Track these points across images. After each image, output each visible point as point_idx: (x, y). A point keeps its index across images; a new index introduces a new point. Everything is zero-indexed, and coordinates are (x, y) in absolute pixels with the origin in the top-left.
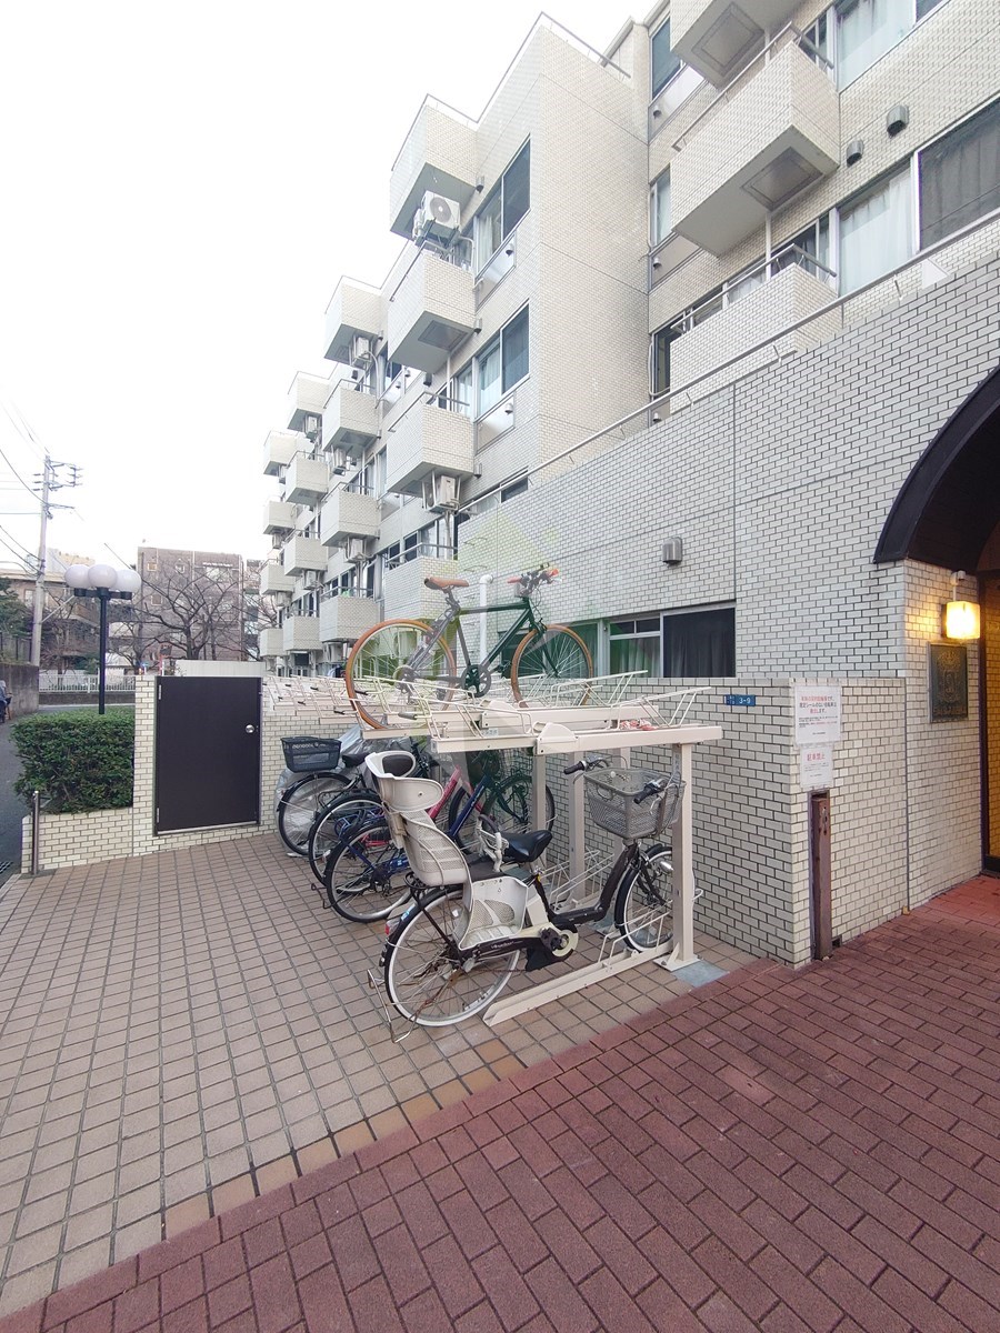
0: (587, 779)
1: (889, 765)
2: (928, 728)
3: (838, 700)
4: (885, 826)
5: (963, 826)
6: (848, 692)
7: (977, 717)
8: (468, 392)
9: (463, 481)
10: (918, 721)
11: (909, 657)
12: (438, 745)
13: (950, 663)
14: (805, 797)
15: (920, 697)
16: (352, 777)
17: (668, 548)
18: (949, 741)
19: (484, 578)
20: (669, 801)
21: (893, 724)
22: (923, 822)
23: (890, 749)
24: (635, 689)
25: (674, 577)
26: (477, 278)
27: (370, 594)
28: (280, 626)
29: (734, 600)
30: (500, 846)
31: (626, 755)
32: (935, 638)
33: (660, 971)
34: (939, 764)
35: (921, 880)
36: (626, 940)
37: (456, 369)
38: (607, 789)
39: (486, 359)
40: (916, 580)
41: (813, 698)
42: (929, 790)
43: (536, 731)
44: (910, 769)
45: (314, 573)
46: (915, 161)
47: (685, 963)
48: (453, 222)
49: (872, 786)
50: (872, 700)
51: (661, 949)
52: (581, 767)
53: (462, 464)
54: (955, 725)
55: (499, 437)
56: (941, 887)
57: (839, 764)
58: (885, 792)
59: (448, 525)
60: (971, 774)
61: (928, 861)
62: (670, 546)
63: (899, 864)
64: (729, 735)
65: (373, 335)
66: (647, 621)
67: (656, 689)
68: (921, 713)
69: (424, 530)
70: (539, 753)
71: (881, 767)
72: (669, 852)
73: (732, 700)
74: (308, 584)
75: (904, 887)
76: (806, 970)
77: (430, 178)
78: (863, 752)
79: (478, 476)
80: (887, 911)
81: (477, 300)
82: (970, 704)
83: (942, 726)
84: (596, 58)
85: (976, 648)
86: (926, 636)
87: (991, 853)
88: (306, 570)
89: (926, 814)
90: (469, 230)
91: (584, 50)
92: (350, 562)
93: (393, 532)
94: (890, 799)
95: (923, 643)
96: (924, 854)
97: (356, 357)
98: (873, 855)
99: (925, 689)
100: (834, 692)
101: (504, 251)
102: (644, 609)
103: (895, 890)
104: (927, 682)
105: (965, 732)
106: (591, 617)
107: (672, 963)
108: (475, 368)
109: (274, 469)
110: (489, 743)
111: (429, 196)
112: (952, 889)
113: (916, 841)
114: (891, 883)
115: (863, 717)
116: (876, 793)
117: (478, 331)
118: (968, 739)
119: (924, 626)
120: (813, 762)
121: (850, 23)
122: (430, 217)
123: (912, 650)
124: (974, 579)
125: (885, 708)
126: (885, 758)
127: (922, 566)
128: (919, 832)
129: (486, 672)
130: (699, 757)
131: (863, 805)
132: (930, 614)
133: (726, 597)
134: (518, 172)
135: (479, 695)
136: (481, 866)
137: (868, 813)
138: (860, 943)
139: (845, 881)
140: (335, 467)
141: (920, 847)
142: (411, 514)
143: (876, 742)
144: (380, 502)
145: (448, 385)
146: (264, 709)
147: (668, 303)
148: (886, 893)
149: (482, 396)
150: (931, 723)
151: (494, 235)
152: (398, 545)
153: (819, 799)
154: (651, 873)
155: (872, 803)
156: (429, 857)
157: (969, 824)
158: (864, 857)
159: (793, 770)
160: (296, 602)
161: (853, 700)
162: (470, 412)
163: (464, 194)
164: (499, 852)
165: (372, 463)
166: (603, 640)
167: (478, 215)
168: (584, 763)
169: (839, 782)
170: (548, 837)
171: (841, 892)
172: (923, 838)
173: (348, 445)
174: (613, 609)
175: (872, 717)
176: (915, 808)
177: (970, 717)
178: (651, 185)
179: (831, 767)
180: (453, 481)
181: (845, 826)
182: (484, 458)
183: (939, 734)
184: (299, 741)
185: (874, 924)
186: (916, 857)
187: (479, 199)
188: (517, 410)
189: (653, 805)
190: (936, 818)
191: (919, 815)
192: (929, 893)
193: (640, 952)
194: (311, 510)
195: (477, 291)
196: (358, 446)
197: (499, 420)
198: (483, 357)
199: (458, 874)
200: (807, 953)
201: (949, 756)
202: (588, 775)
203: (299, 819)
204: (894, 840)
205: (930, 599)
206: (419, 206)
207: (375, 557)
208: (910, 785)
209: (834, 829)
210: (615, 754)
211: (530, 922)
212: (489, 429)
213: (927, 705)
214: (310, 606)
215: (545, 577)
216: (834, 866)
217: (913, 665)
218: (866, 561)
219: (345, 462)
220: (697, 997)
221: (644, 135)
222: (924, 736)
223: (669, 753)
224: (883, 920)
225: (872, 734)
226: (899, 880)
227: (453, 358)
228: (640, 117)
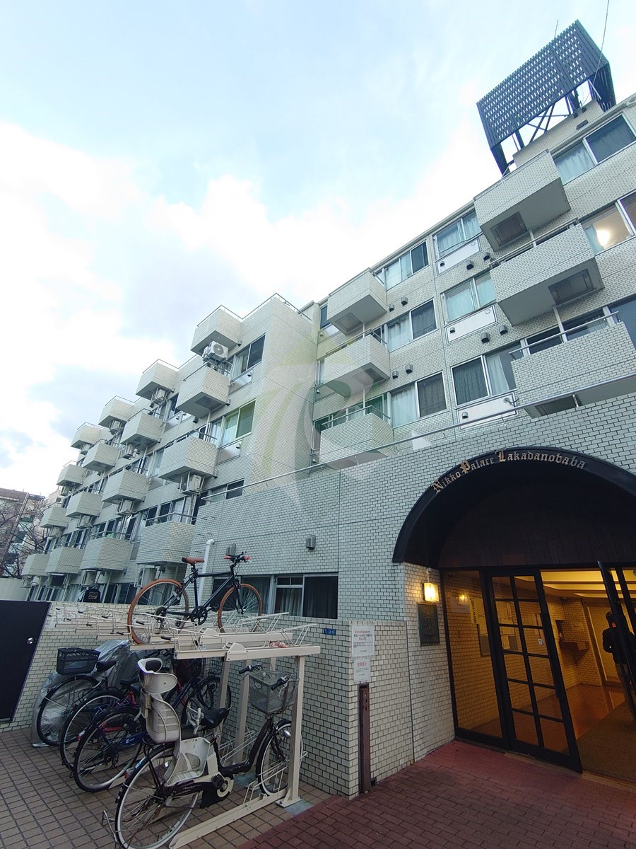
0: (250, 677)
1: (400, 670)
2: (419, 649)
3: (373, 633)
4: (399, 706)
5: (442, 708)
6: (378, 628)
7: (445, 643)
8: (217, 431)
9: (206, 478)
10: (414, 644)
11: (408, 611)
12: (178, 655)
13: (428, 613)
14: (356, 688)
15: (415, 632)
16: (100, 679)
17: (309, 540)
18: (431, 656)
19: (210, 541)
20: (290, 690)
21: (401, 646)
22: (420, 705)
23: (400, 661)
24: (283, 622)
25: (310, 557)
26: (232, 381)
27: (127, 537)
28: (46, 552)
29: (338, 572)
30: (199, 717)
31: (273, 662)
32: (420, 600)
33: (279, 808)
34: (427, 670)
35: (420, 742)
36: (261, 786)
37: (213, 420)
38: (259, 682)
39: (230, 418)
40: (409, 572)
41: (361, 632)
42: (422, 685)
43: (227, 647)
44: (411, 672)
45: (89, 517)
46: (416, 384)
47: (293, 801)
48: (225, 355)
49: (391, 682)
50: (390, 633)
51: (281, 793)
52: (248, 669)
53: (207, 470)
54: (433, 647)
55: (232, 459)
56: (432, 747)
57: (374, 669)
58: (398, 685)
59: (192, 502)
60: (444, 676)
61: (423, 730)
62: (310, 540)
63: (408, 731)
64: (325, 651)
65: (169, 389)
66: (296, 578)
67: (293, 623)
68: (415, 640)
69: (174, 502)
70: (227, 660)
71: (395, 671)
72: (290, 725)
73: (326, 631)
74: (82, 524)
75: (411, 746)
76: (355, 799)
77: (215, 336)
78: (386, 662)
79: (216, 477)
80: (402, 762)
81: (230, 391)
82: (441, 636)
83: (427, 648)
84: (296, 311)
85: (441, 606)
86: (416, 599)
87: (459, 726)
88: (84, 515)
89: (421, 700)
90: (231, 359)
91: (293, 308)
92: (119, 514)
93: (156, 499)
94: (401, 690)
95: (415, 603)
96: (421, 725)
97: (156, 398)
98: (393, 724)
99: (417, 628)
100: (371, 629)
101: (247, 374)
102: (296, 572)
103: (406, 748)
104: (417, 623)
105: (439, 651)
106: (267, 573)
107: (285, 803)
108: (223, 420)
109: (79, 445)
110: (202, 654)
111: (214, 343)
112: (438, 748)
113: (416, 716)
114: (403, 744)
115: (385, 642)
116: (394, 686)
117: (228, 405)
118: (441, 655)
119: (416, 593)
120: (361, 667)
121: (392, 330)
122: (212, 351)
123: (409, 607)
124: (438, 571)
125: (396, 638)
126: (398, 666)
127: (412, 565)
128: (418, 710)
129: (205, 610)
130: (310, 664)
131: (387, 693)
132: (417, 588)
133: (334, 570)
134: (259, 344)
135: (200, 624)
136: (187, 732)
137: (389, 698)
138: (386, 781)
139: (378, 741)
140: (125, 454)
141: (419, 721)
142: (170, 491)
143: (393, 657)
144: (150, 479)
145: (207, 426)
146: (45, 626)
147: (323, 410)
148: (401, 750)
149: (225, 434)
150: (421, 646)
151: (243, 363)
152: (156, 508)
153: (363, 688)
154: (278, 737)
155: (392, 692)
156: (161, 722)
157: (445, 707)
158: (388, 726)
159: (350, 671)
160: (66, 535)
161: (380, 633)
162: (217, 443)
163: (231, 346)
164: (198, 721)
165: (150, 455)
166: (273, 587)
167: (237, 355)
168: (250, 667)
169: (374, 679)
170: (225, 714)
171: (375, 748)
172: (420, 715)
173: (137, 443)
174: (280, 569)
175: (390, 642)
176: (415, 696)
177: (441, 643)
178: (318, 360)
179: (370, 670)
180: (200, 478)
181: (377, 706)
182: (222, 468)
183: (425, 652)
184: (72, 650)
185: (395, 771)
186: (417, 727)
187: (238, 349)
188: (243, 448)
189: (281, 691)
190: (427, 703)
191: (417, 700)
192: (425, 751)
193: (268, 796)
194: (99, 475)
195: (230, 387)
196: (143, 445)
197: (232, 450)
198: (228, 417)
199: (174, 734)
200: (356, 789)
201: (431, 665)
202: (251, 674)
203: (52, 714)
204: (404, 715)
205: (417, 581)
206: (208, 345)
207: (138, 513)
208: (412, 682)
209: (371, 707)
210: (267, 661)
211: (208, 772)
212: (227, 453)
213: (418, 636)
214: (77, 540)
215: (243, 559)
216: (372, 731)
217: (410, 615)
218: (389, 561)
219: (133, 452)
220: (295, 820)
221: (316, 341)
222: (418, 653)
223: (292, 661)
224: (400, 768)
225: (390, 652)
226: (408, 742)
227: (212, 413)
228: (314, 334)
